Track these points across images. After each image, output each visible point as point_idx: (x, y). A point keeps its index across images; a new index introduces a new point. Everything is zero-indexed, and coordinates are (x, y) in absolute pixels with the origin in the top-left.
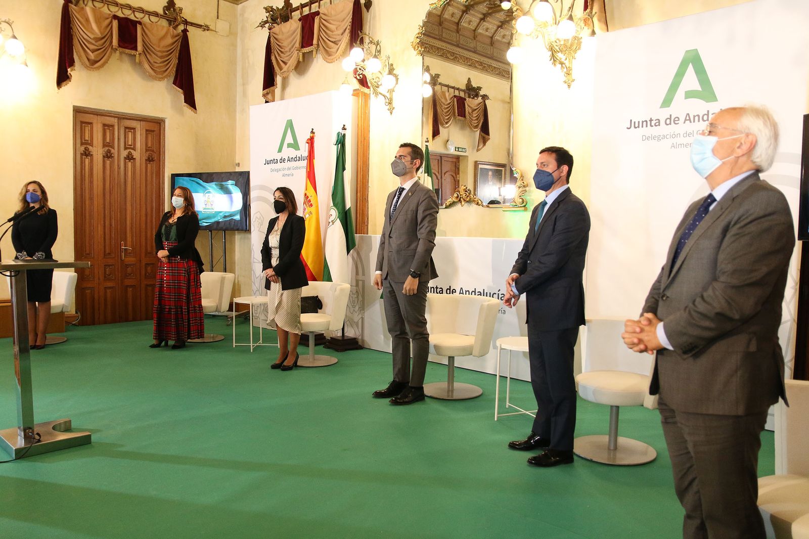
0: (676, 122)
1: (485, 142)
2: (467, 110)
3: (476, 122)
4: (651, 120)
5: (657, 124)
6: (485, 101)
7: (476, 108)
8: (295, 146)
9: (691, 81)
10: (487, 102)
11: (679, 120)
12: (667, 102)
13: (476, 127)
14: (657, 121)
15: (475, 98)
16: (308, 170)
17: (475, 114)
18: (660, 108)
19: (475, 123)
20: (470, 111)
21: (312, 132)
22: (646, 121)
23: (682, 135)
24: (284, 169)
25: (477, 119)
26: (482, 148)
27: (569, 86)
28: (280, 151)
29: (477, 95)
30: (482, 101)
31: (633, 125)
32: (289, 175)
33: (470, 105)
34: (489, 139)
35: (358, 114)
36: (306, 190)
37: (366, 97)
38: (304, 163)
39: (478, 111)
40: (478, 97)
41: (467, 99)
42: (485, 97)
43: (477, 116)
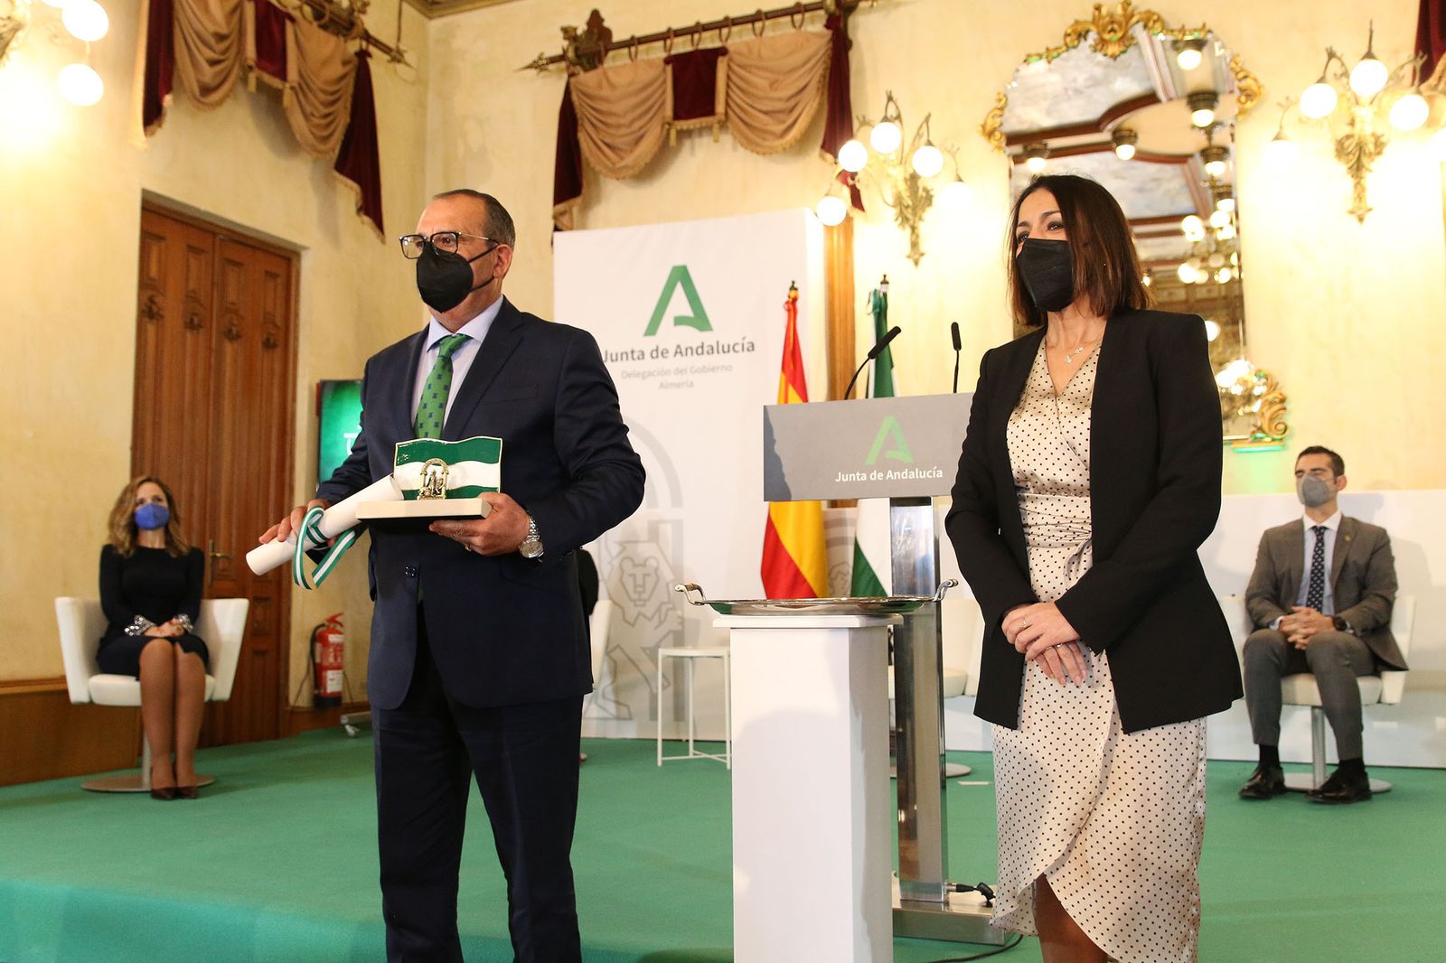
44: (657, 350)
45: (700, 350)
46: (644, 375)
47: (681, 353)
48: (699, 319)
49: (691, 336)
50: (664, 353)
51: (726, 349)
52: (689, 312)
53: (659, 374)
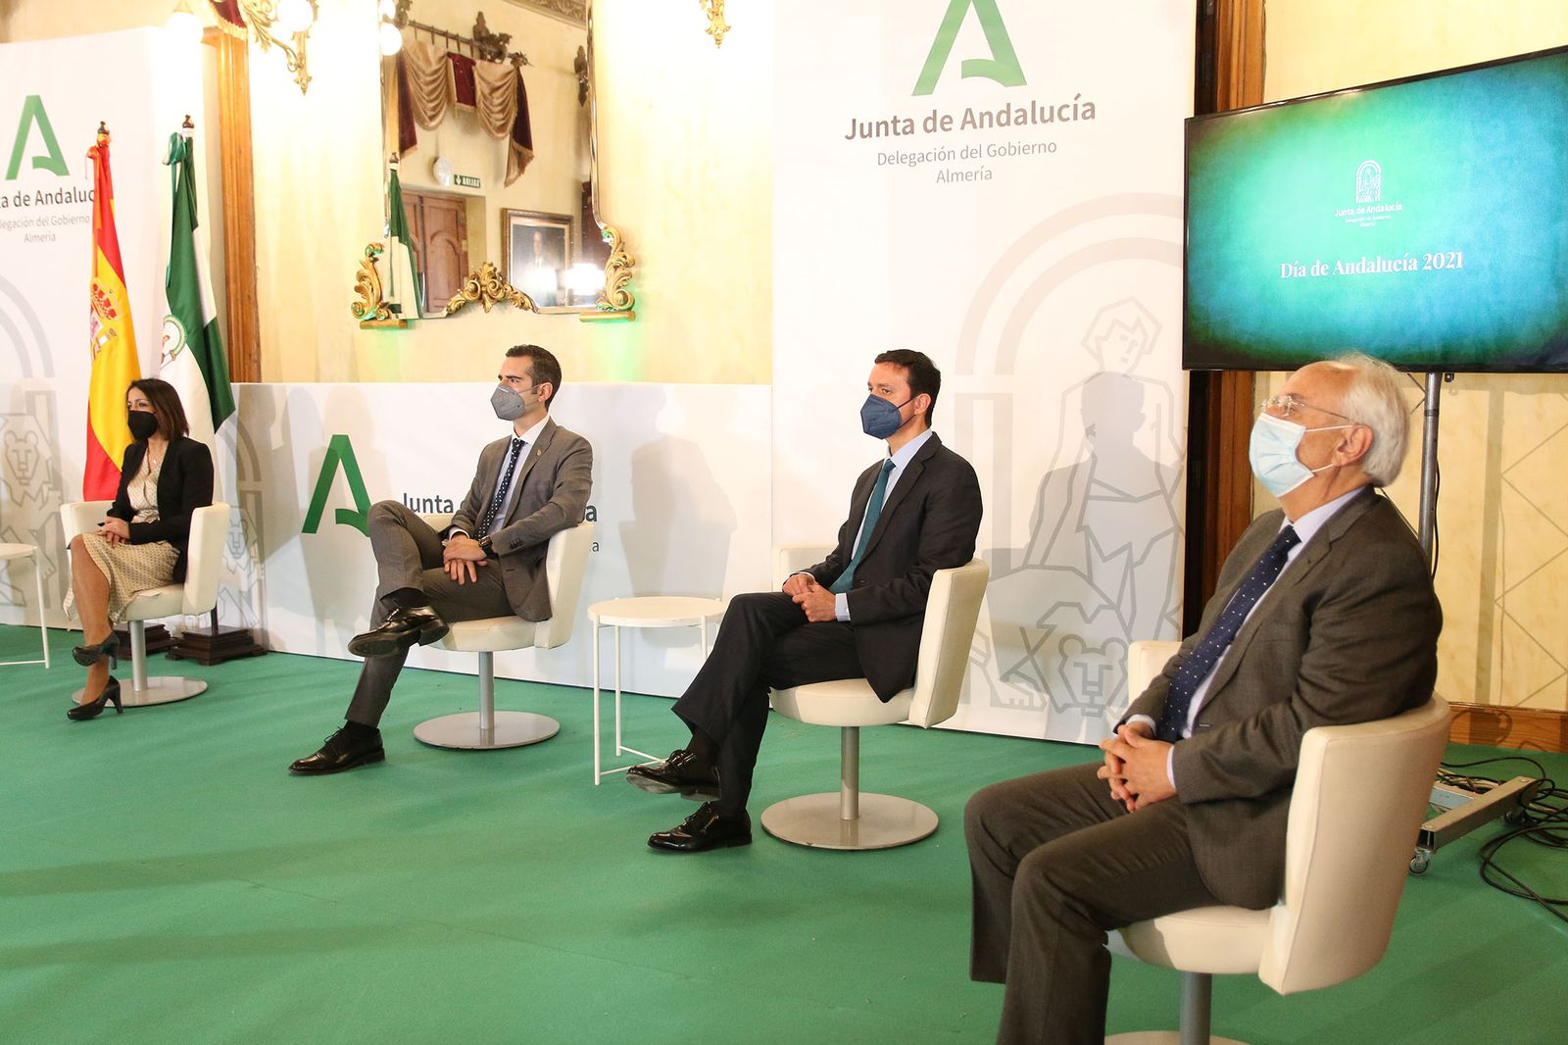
0: (947, 126)
1: (522, 166)
2: (478, 88)
3: (501, 116)
4: (895, 121)
5: (908, 130)
6: (518, 69)
7: (499, 84)
8: (55, 162)
9: (972, 40)
10: (523, 70)
11: (951, 122)
12: (926, 83)
13: (502, 128)
14: (908, 123)
15: (497, 61)
16: (99, 225)
17: (498, 98)
18: (914, 94)
19: (497, 118)
20: (487, 91)
21: (103, 131)
22: (886, 123)
23: (958, 155)
24: (27, 223)
25: (502, 111)
26: (516, 179)
27: (718, 41)
28: (12, 174)
29: (500, 54)
30: (511, 67)
31: (859, 130)
32: (42, 238)
33: (485, 76)
34: (531, 158)
35: (220, 90)
36: (96, 275)
37: (239, 48)
38: (87, 209)
39: (507, 89)
40: (503, 59)
41: (478, 62)
42: (518, 59)
43: (501, 104)
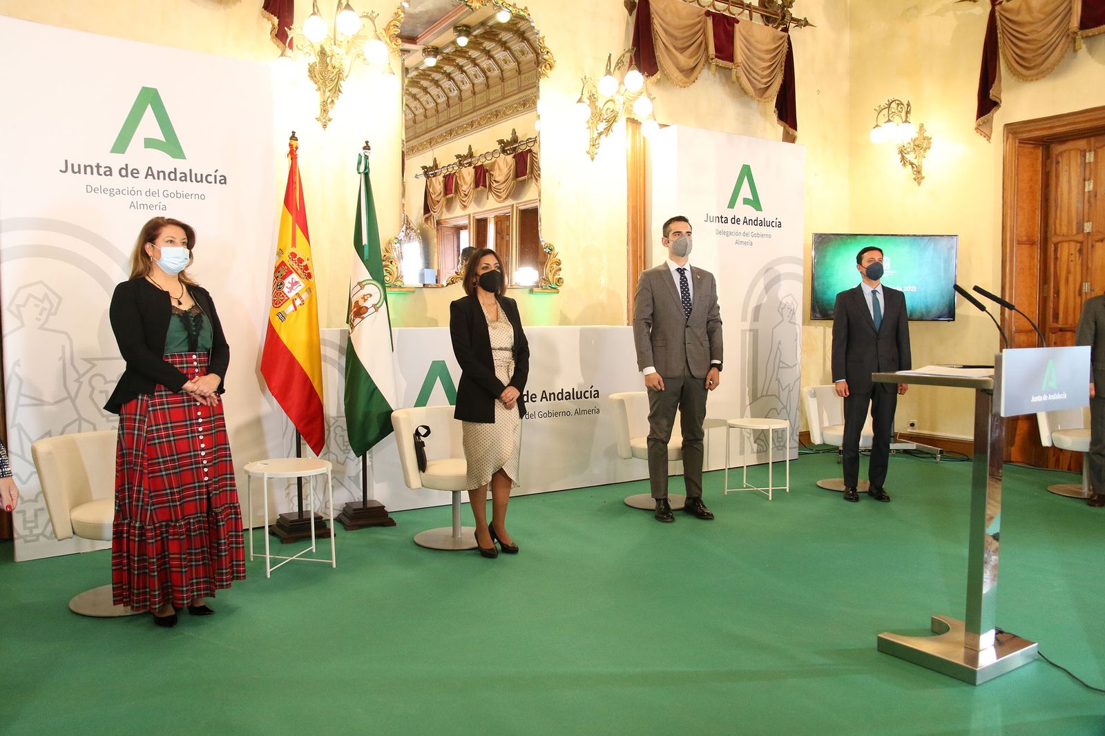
44: (126, 169)
45: (173, 175)
46: (112, 193)
47: (153, 175)
48: (171, 145)
49: (163, 161)
50: (135, 173)
51: (199, 179)
52: (160, 137)
53: (129, 193)
